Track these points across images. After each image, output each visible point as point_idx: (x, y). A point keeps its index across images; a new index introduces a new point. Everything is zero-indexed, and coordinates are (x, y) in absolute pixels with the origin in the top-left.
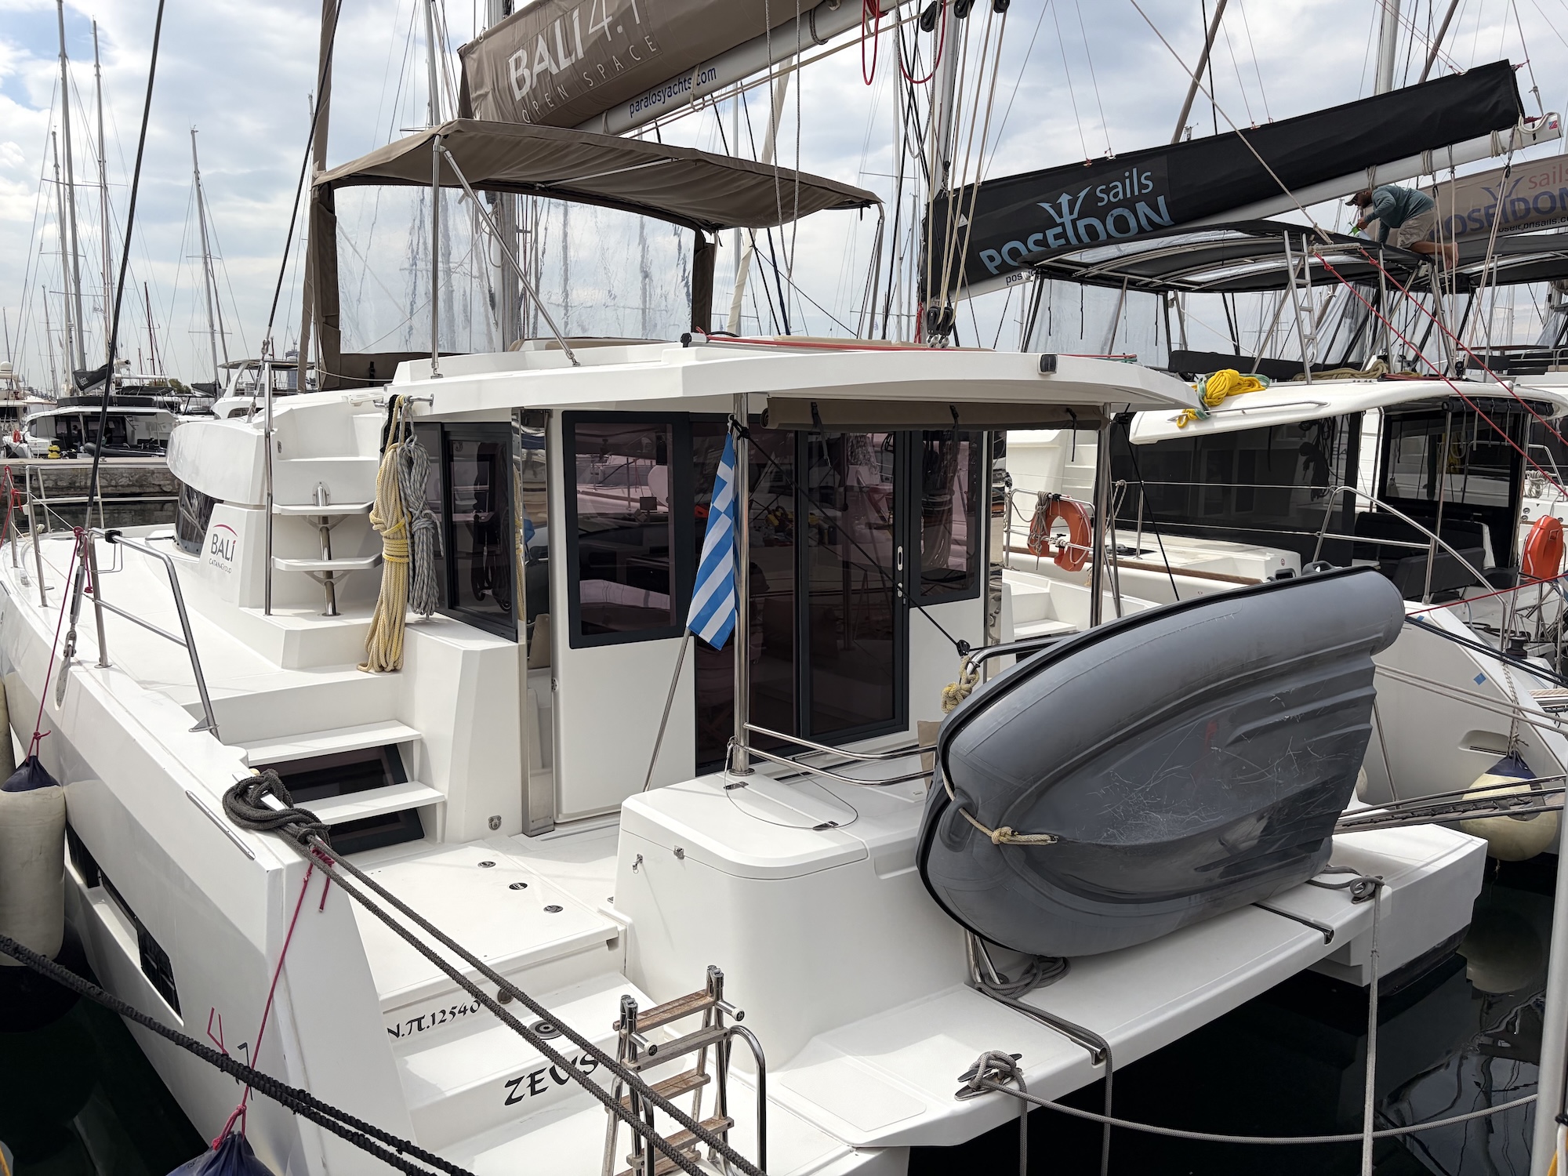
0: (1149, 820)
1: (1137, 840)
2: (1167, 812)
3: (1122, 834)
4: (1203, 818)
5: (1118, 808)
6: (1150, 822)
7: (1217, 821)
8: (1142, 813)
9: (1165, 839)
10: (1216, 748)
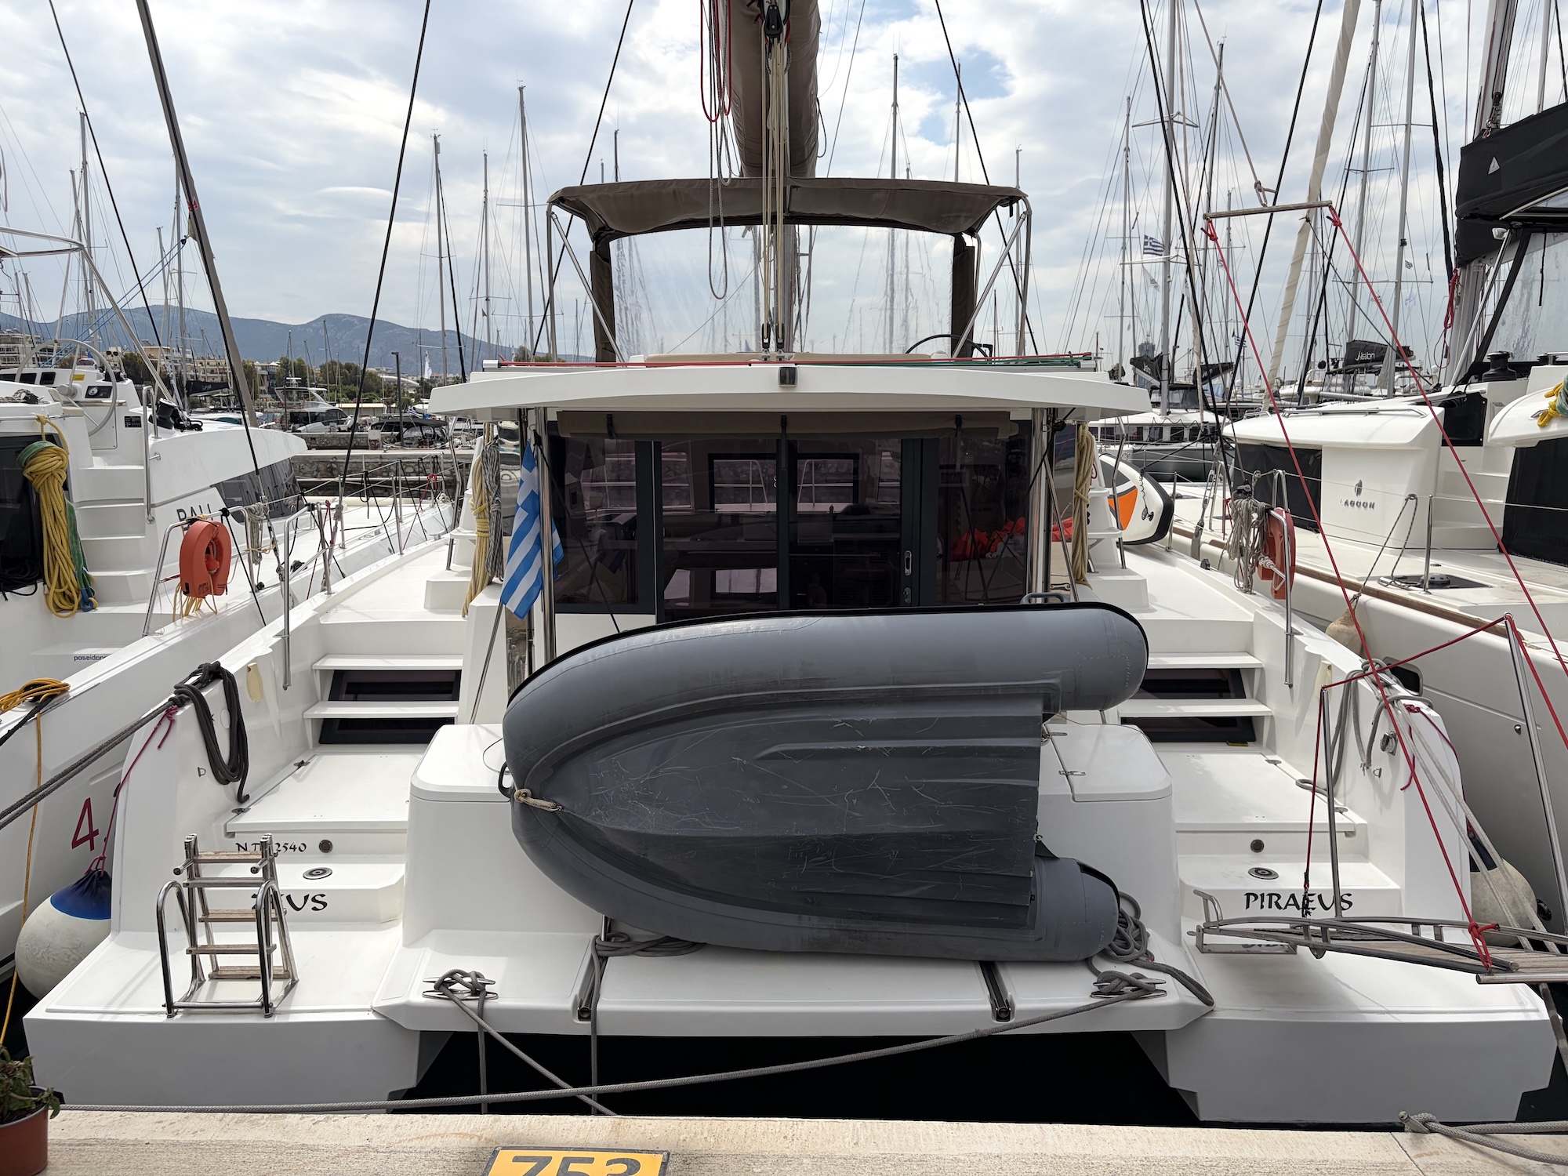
0: (636, 810)
1: (620, 825)
2: (659, 807)
3: (607, 816)
4: (705, 822)
5: (610, 792)
6: (637, 812)
7: (729, 831)
8: (630, 801)
9: (651, 831)
10: (738, 759)
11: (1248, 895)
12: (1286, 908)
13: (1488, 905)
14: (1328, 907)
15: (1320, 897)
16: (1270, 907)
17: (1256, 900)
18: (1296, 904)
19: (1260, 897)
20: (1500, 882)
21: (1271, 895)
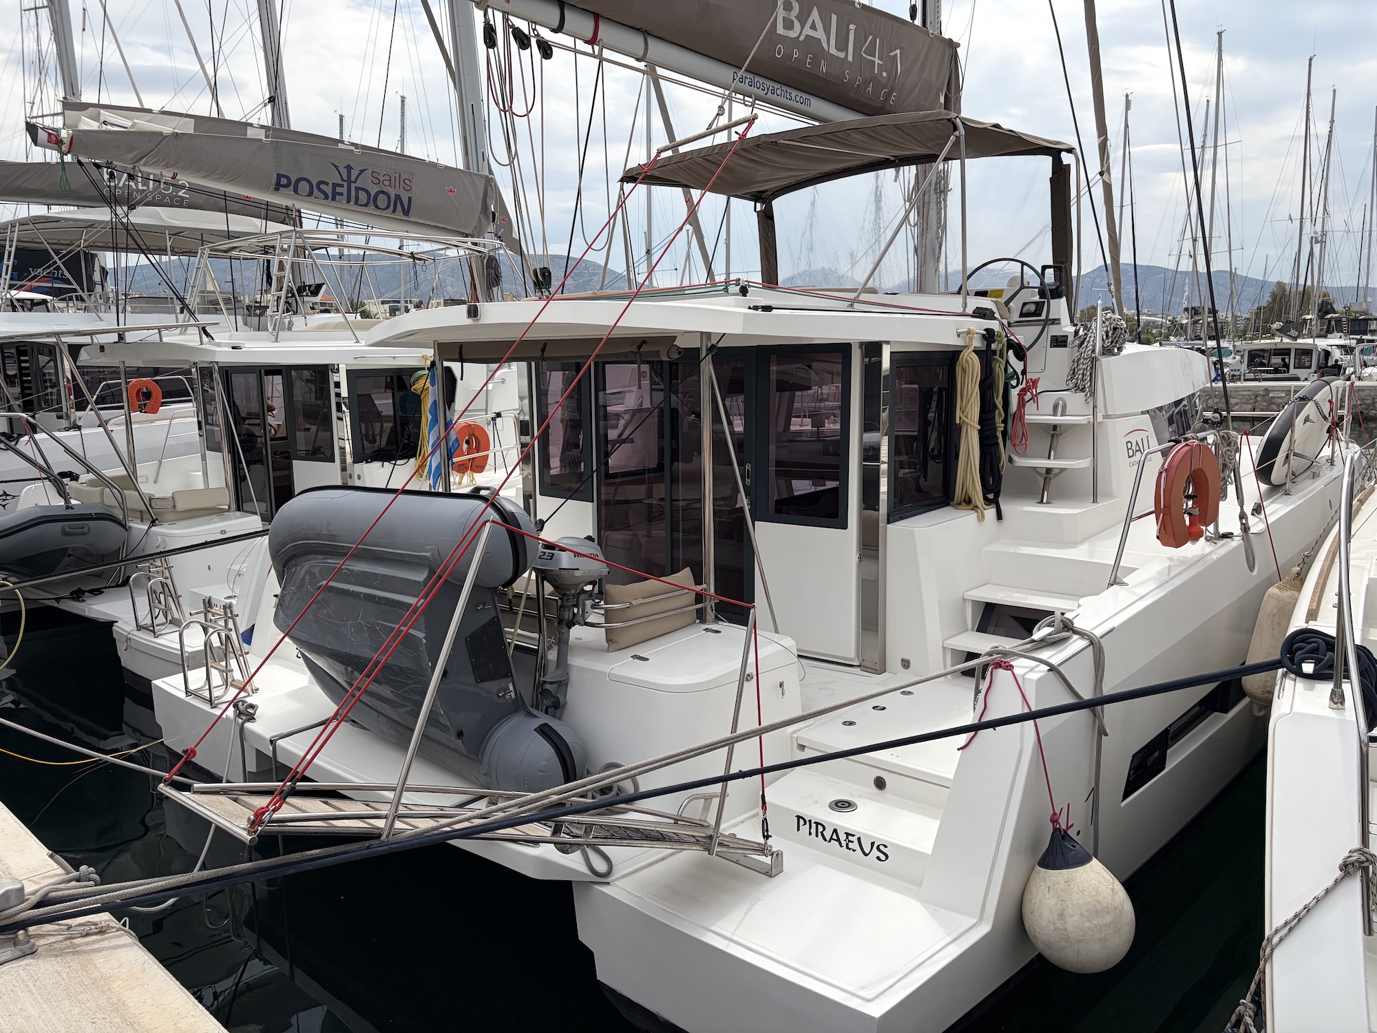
11: (799, 817)
12: (830, 841)
13: (1036, 907)
14: (867, 853)
15: (859, 839)
16: (817, 836)
17: (804, 825)
18: (838, 840)
19: (808, 823)
20: (1056, 887)
21: (817, 824)
